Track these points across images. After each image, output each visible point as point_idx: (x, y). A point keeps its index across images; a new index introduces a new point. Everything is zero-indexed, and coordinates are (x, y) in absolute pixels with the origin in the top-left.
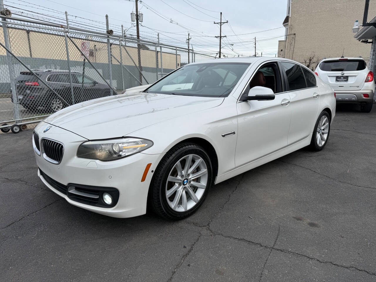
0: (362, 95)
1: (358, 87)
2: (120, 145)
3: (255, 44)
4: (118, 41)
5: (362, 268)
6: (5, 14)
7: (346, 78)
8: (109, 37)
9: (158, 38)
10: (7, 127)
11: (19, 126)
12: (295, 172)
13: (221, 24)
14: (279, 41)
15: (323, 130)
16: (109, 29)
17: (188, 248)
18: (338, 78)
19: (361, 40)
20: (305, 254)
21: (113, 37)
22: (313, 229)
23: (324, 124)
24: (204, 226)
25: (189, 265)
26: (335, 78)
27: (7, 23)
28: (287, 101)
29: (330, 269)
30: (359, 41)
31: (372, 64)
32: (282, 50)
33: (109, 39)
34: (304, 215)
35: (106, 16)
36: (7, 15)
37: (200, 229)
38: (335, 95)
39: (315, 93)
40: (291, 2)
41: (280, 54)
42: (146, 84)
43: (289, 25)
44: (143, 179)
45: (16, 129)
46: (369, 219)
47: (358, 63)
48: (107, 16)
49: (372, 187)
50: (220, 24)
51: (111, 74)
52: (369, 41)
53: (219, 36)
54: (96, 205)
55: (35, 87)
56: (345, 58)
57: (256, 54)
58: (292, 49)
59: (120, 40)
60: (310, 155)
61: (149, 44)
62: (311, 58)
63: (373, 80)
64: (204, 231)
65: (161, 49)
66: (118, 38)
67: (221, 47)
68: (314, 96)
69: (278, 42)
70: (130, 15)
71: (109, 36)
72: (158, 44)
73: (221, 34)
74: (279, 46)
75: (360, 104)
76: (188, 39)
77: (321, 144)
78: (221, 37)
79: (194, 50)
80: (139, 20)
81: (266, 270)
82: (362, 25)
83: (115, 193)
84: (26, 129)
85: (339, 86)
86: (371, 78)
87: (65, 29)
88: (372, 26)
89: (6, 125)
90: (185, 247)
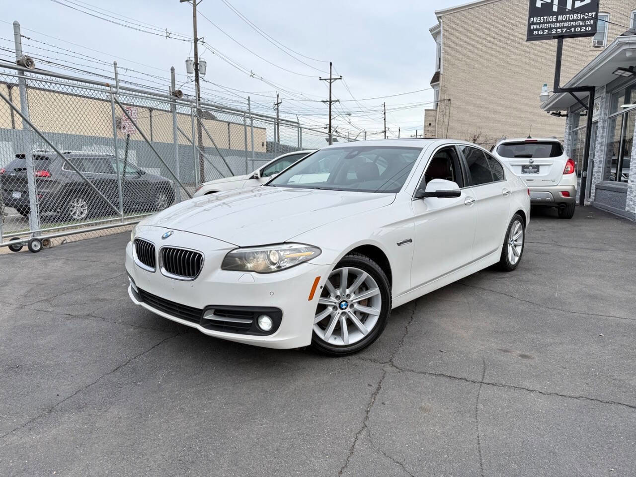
0: (561, 194)
1: (554, 181)
2: (282, 253)
3: (385, 114)
4: (189, 108)
5: (593, 398)
6: (26, 65)
7: (537, 168)
8: (175, 102)
9: (249, 105)
10: (19, 243)
11: (39, 241)
12: (485, 298)
13: (331, 81)
14: (426, 110)
15: (516, 241)
16: (176, 89)
17: (375, 386)
18: (524, 168)
19: (551, 112)
20: (523, 387)
21: (181, 102)
22: (525, 361)
23: (517, 232)
24: (385, 363)
25: (383, 403)
26: (520, 168)
27: (25, 78)
28: (472, 200)
29: (556, 401)
30: (548, 113)
31: (568, 147)
32: (430, 124)
33: (175, 105)
34: (511, 347)
35: (171, 69)
36: (28, 66)
37: (383, 365)
38: (529, 193)
39: (504, 189)
40: (442, 51)
41: (428, 131)
42: (229, 176)
43: (441, 85)
44: (311, 298)
45: (35, 246)
46: (592, 348)
47: (551, 146)
48: (173, 70)
49: (591, 313)
50: (329, 81)
51: (178, 160)
52: (561, 114)
53: (329, 100)
54: (248, 332)
55: (41, 178)
56: (533, 139)
57: (386, 129)
58: (447, 123)
59: (192, 106)
60: (500, 276)
61: (235, 113)
62: (476, 137)
63: (575, 172)
64: (388, 368)
65: (252, 121)
66: (189, 103)
67: (332, 117)
68: (504, 192)
69: (424, 112)
70: (185, 63)
71: (175, 100)
72: (248, 113)
73: (330, 97)
74: (426, 118)
75: (557, 206)
76: (276, 103)
77: (514, 262)
78: (331, 102)
79: (300, 122)
80: (199, 72)
81: (480, 404)
82: (553, 90)
83: (276, 315)
84: (48, 246)
85: (527, 180)
86: (571, 168)
87: (112, 88)
88: (566, 93)
89: (18, 239)
90: (370, 385)
